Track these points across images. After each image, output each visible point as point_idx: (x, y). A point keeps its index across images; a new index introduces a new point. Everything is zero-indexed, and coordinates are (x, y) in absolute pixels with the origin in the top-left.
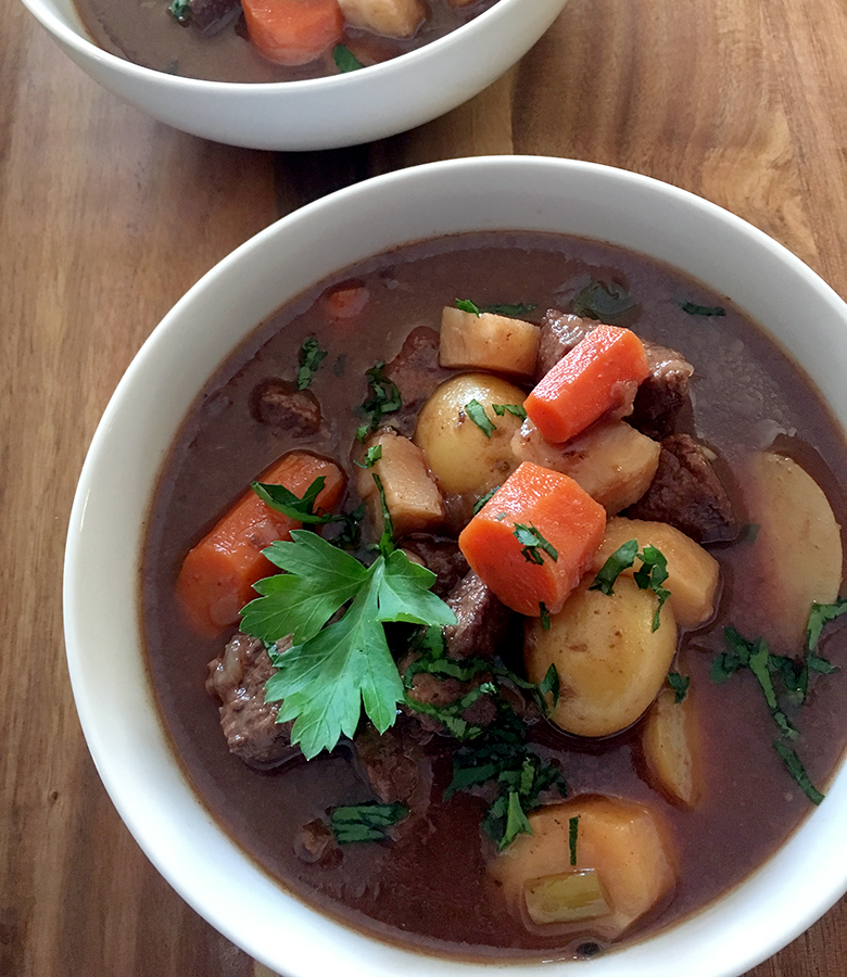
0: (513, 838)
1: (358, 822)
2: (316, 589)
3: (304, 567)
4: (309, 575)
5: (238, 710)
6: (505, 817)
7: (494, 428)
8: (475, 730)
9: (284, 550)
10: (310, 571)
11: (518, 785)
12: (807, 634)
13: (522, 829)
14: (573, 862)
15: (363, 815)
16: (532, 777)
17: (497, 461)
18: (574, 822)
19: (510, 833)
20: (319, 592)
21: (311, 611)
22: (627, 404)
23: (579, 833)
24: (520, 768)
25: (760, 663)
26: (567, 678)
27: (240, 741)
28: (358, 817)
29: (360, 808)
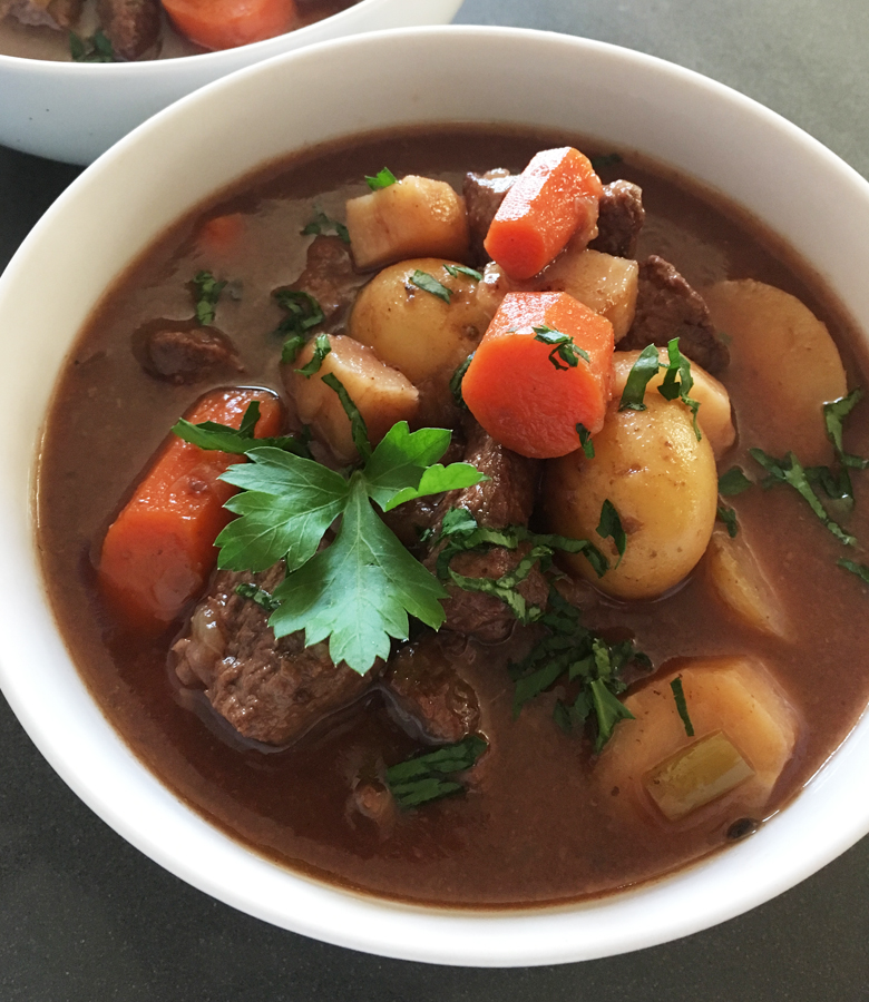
0: (611, 731)
1: (425, 776)
2: (297, 507)
3: (275, 487)
4: (284, 493)
5: (232, 682)
6: (593, 714)
7: (451, 292)
8: (534, 612)
9: (244, 473)
10: (283, 489)
11: (594, 674)
12: (831, 438)
13: (620, 716)
14: (690, 731)
15: (429, 765)
16: (607, 659)
17: (465, 327)
18: (677, 685)
19: (605, 726)
20: (303, 510)
21: (300, 528)
22: (591, 226)
23: (686, 696)
24: (590, 653)
25: (796, 477)
26: (626, 510)
27: (249, 714)
28: (422, 770)
29: (422, 759)
